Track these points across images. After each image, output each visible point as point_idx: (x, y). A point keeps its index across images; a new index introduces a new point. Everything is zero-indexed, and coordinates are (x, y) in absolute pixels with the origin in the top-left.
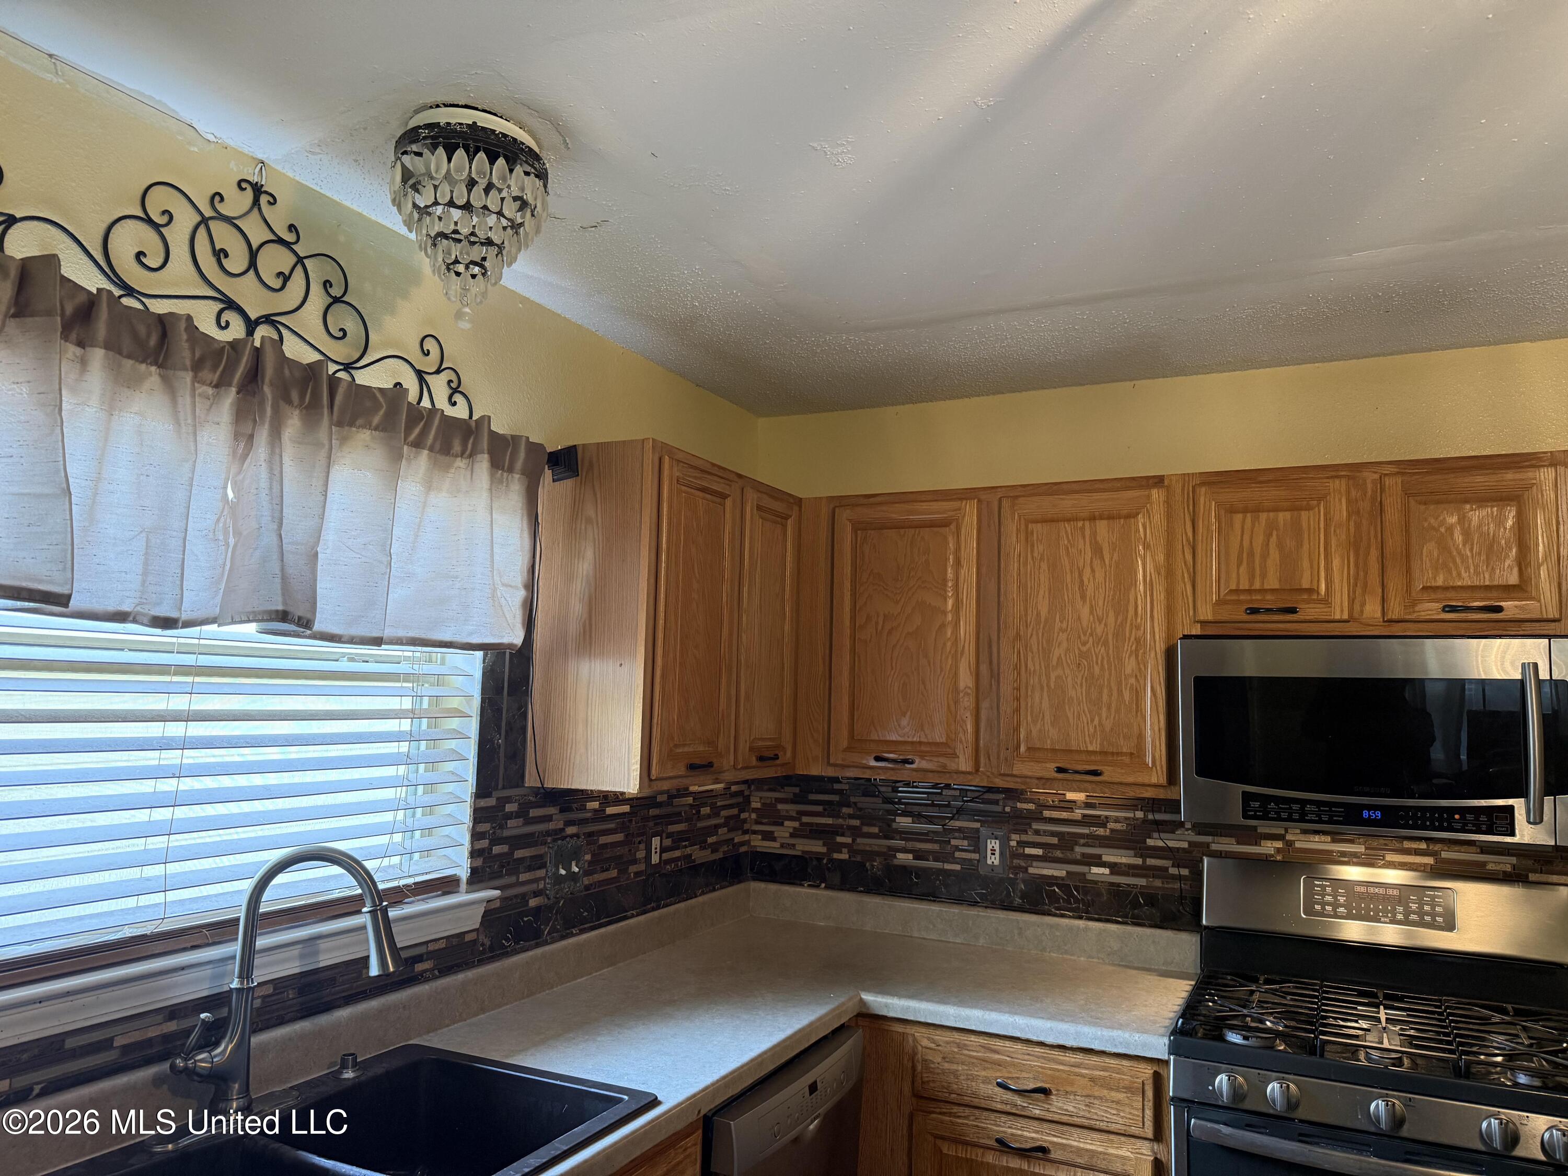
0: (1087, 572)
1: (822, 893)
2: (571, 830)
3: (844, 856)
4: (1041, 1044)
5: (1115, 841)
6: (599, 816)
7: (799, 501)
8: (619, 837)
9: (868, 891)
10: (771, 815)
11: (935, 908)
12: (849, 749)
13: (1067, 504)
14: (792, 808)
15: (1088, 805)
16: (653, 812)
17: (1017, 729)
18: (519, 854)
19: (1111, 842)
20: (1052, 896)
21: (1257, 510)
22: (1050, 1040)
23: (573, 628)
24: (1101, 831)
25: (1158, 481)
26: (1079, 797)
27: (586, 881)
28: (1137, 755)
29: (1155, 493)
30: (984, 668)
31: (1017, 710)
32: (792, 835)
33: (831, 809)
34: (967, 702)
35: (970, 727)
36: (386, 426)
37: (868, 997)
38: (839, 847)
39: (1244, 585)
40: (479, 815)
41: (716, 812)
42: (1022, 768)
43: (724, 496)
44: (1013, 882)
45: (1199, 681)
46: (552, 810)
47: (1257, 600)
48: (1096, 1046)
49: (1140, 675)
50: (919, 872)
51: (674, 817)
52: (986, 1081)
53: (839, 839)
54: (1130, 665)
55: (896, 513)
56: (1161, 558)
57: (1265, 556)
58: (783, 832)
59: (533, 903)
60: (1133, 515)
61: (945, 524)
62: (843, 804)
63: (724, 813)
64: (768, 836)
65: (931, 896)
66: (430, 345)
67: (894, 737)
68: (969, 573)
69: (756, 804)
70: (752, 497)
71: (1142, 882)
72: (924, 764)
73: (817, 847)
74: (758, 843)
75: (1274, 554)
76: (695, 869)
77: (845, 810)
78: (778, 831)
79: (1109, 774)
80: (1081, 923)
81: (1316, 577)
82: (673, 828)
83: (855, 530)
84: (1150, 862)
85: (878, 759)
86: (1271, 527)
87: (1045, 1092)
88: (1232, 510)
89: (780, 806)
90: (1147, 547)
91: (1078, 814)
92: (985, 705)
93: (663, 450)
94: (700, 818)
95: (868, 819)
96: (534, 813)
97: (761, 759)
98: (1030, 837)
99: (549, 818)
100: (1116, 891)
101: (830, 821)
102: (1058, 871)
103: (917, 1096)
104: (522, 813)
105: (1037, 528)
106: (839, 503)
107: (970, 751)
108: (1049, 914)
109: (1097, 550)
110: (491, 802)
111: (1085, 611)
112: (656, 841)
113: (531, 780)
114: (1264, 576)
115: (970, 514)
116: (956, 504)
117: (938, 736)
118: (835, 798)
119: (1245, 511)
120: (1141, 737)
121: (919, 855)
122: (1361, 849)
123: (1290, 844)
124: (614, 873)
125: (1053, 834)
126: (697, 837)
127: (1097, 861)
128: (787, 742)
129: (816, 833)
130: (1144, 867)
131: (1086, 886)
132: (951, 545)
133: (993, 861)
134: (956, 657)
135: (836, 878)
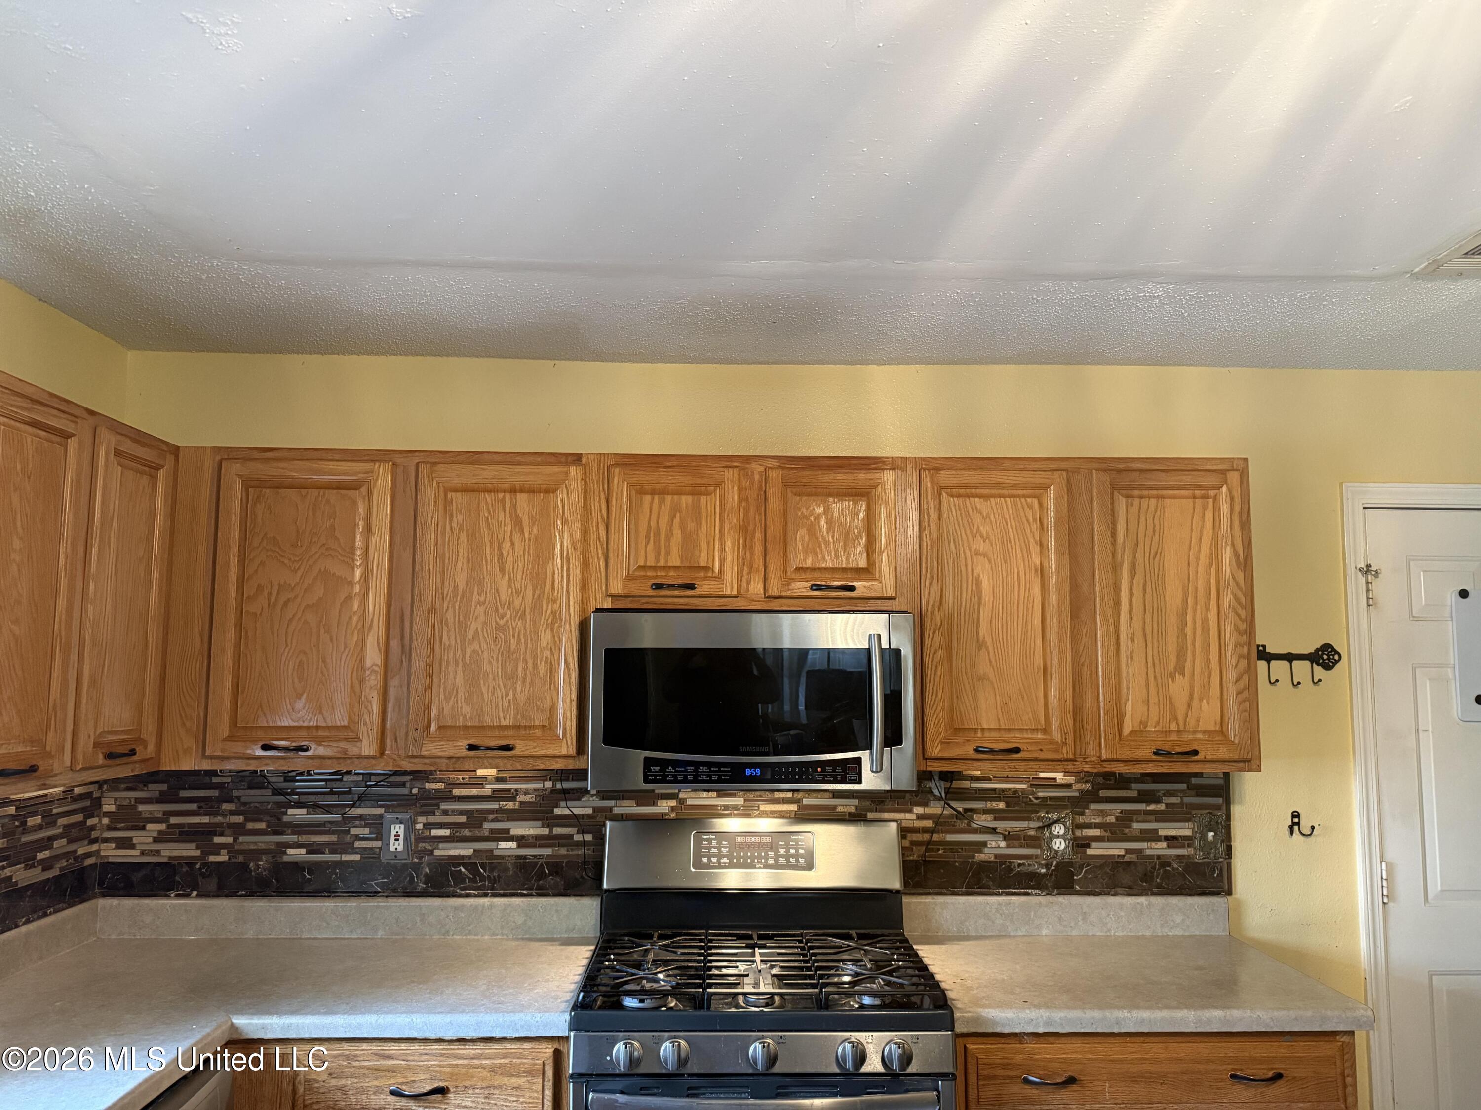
0: (507, 545)
1: (194, 903)
3: (223, 857)
4: (440, 1041)
5: (523, 814)
7: (176, 451)
9: (251, 895)
10: (128, 818)
11: (328, 904)
12: (231, 738)
13: (487, 474)
14: (157, 809)
15: (499, 780)
17: (428, 708)
19: (519, 815)
20: (458, 877)
21: (663, 492)
22: (449, 1036)
24: (510, 805)
25: (577, 459)
26: (491, 772)
28: (549, 728)
29: (573, 469)
30: (394, 644)
31: (430, 688)
32: (156, 840)
33: (208, 806)
34: (374, 681)
35: (376, 708)
38: (217, 849)
39: (651, 562)
41: (50, 820)
42: (430, 749)
43: (66, 436)
44: (417, 867)
47: (662, 577)
48: (497, 1034)
49: (555, 647)
50: (313, 867)
52: (378, 1091)
53: (217, 840)
54: (546, 638)
55: (296, 471)
56: (577, 533)
57: (669, 535)
58: (143, 838)
60: (552, 491)
61: (354, 486)
62: (222, 799)
63: (62, 821)
64: (126, 844)
65: (326, 891)
67: (286, 722)
68: (381, 542)
69: (109, 807)
70: (107, 438)
71: (548, 851)
72: (321, 751)
73: (189, 850)
74: (111, 853)
75: (677, 535)
76: (16, 893)
77: (225, 806)
78: (138, 837)
79: (522, 748)
80: (486, 901)
81: (711, 556)
83: (246, 487)
84: (557, 831)
85: (265, 748)
86: (675, 509)
87: (442, 1091)
88: (641, 492)
89: (141, 808)
90: (565, 522)
91: (488, 790)
92: (394, 683)
94: (25, 831)
95: (253, 814)
97: (110, 756)
98: (438, 818)
100: (522, 864)
101: (206, 820)
102: (464, 850)
105: (457, 497)
106: (227, 455)
107: (374, 733)
108: (454, 895)
109: (517, 523)
111: (504, 584)
114: (668, 553)
115: (383, 479)
116: (368, 466)
117: (339, 718)
118: (215, 793)
119: (653, 493)
120: (553, 709)
121: (312, 849)
122: (739, 801)
123: (682, 801)
125: (461, 812)
126: (21, 854)
127: (505, 836)
128: (149, 732)
129: (186, 834)
130: (550, 837)
131: (493, 862)
132: (362, 509)
133: (397, 847)
134: (363, 632)
135: (212, 884)
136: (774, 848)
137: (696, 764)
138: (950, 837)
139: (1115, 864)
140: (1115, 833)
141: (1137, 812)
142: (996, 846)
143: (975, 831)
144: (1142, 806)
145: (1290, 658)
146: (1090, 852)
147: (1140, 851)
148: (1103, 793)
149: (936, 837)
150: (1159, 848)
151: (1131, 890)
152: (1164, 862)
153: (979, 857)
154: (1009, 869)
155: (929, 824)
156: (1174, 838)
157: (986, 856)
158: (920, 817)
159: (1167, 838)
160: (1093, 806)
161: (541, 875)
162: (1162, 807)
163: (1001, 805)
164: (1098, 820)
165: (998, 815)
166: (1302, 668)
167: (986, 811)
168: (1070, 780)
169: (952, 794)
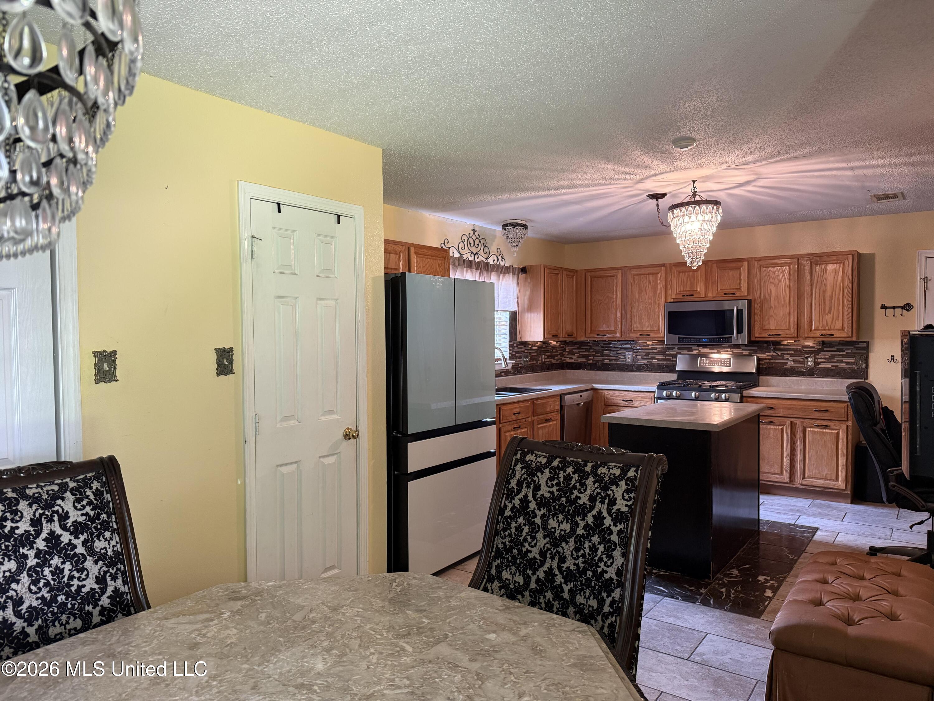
0: (647, 288)
1: (586, 371)
2: (526, 351)
3: (591, 362)
4: (631, 391)
5: (658, 353)
6: (531, 349)
7: (576, 271)
8: (535, 354)
9: (597, 370)
10: (571, 353)
11: (614, 373)
12: (591, 333)
13: (643, 271)
14: (577, 351)
15: (652, 345)
16: (543, 349)
17: (631, 326)
18: (517, 355)
19: (657, 353)
20: (644, 368)
21: (685, 272)
22: (633, 390)
23: (526, 306)
24: (655, 351)
25: (664, 265)
26: (650, 343)
27: (530, 363)
28: (658, 330)
29: (663, 268)
30: (623, 312)
31: (631, 322)
32: (577, 357)
33: (587, 350)
34: (619, 320)
35: (620, 326)
36: (497, 271)
37: (594, 385)
38: (590, 360)
39: (682, 290)
40: (510, 346)
41: (557, 351)
42: (632, 335)
43: (558, 274)
44: (634, 365)
45: (669, 312)
46: (522, 346)
47: (685, 293)
48: (642, 390)
49: (659, 312)
50: (611, 364)
51: (547, 351)
52: (620, 400)
53: (590, 358)
54: (657, 309)
55: (602, 273)
56: (664, 283)
57: (686, 283)
58: (575, 357)
59: (520, 365)
60: (658, 274)
61: (613, 276)
62: (590, 349)
63: (559, 352)
64: (571, 358)
65: (613, 370)
66: (499, 250)
67: (602, 330)
68: (619, 288)
69: (567, 350)
70: (564, 272)
71: (665, 362)
72: (609, 336)
73: (584, 360)
74: (569, 360)
75: (689, 283)
76: (552, 365)
78: (573, 357)
79: (652, 335)
80: (650, 373)
81: (697, 287)
82: (547, 354)
83: (591, 278)
84: (667, 357)
85: (598, 335)
86: (688, 275)
87: (632, 401)
88: (680, 272)
89: (574, 350)
90: (661, 281)
91: (650, 347)
92: (624, 320)
93: (545, 266)
94: (553, 352)
95: (597, 352)
96: (519, 346)
97: (568, 335)
98: (638, 354)
99: (522, 348)
100: (659, 365)
101: (587, 353)
102: (645, 362)
103: (605, 405)
104: (517, 346)
105: (636, 277)
106: (587, 271)
107: (620, 332)
108: (643, 372)
109: (650, 282)
110: (512, 343)
111: (647, 297)
112: (543, 356)
113: (519, 339)
114: (686, 287)
115: (620, 273)
116: (615, 271)
117: (613, 329)
118: (589, 347)
119: (683, 272)
120: (659, 326)
121: (610, 360)
122: (716, 351)
123: (700, 351)
124: (535, 362)
125: (644, 352)
126: (553, 357)
127: (654, 358)
128: (575, 332)
129: (583, 356)
130: (665, 359)
131: (652, 364)
132: (615, 281)
133: (629, 360)
134: (616, 309)
135: (589, 368)
136: (721, 361)
137: (691, 338)
138: (777, 361)
139: (828, 369)
140: (828, 360)
141: (836, 355)
142: (790, 364)
143: (784, 360)
144: (838, 353)
145: (894, 308)
146: (820, 366)
147: (837, 366)
148: (825, 349)
149: (772, 361)
150: (843, 365)
151: (833, 377)
152: (844, 369)
153: (785, 367)
154: (794, 370)
155: (770, 357)
156: (849, 362)
157: (788, 366)
158: (767, 356)
159: (846, 362)
160: (822, 353)
161: (663, 368)
162: (845, 353)
163: (793, 352)
164: (823, 357)
165: (791, 355)
166: (898, 311)
167: (788, 354)
168: (815, 345)
169: (775, 350)
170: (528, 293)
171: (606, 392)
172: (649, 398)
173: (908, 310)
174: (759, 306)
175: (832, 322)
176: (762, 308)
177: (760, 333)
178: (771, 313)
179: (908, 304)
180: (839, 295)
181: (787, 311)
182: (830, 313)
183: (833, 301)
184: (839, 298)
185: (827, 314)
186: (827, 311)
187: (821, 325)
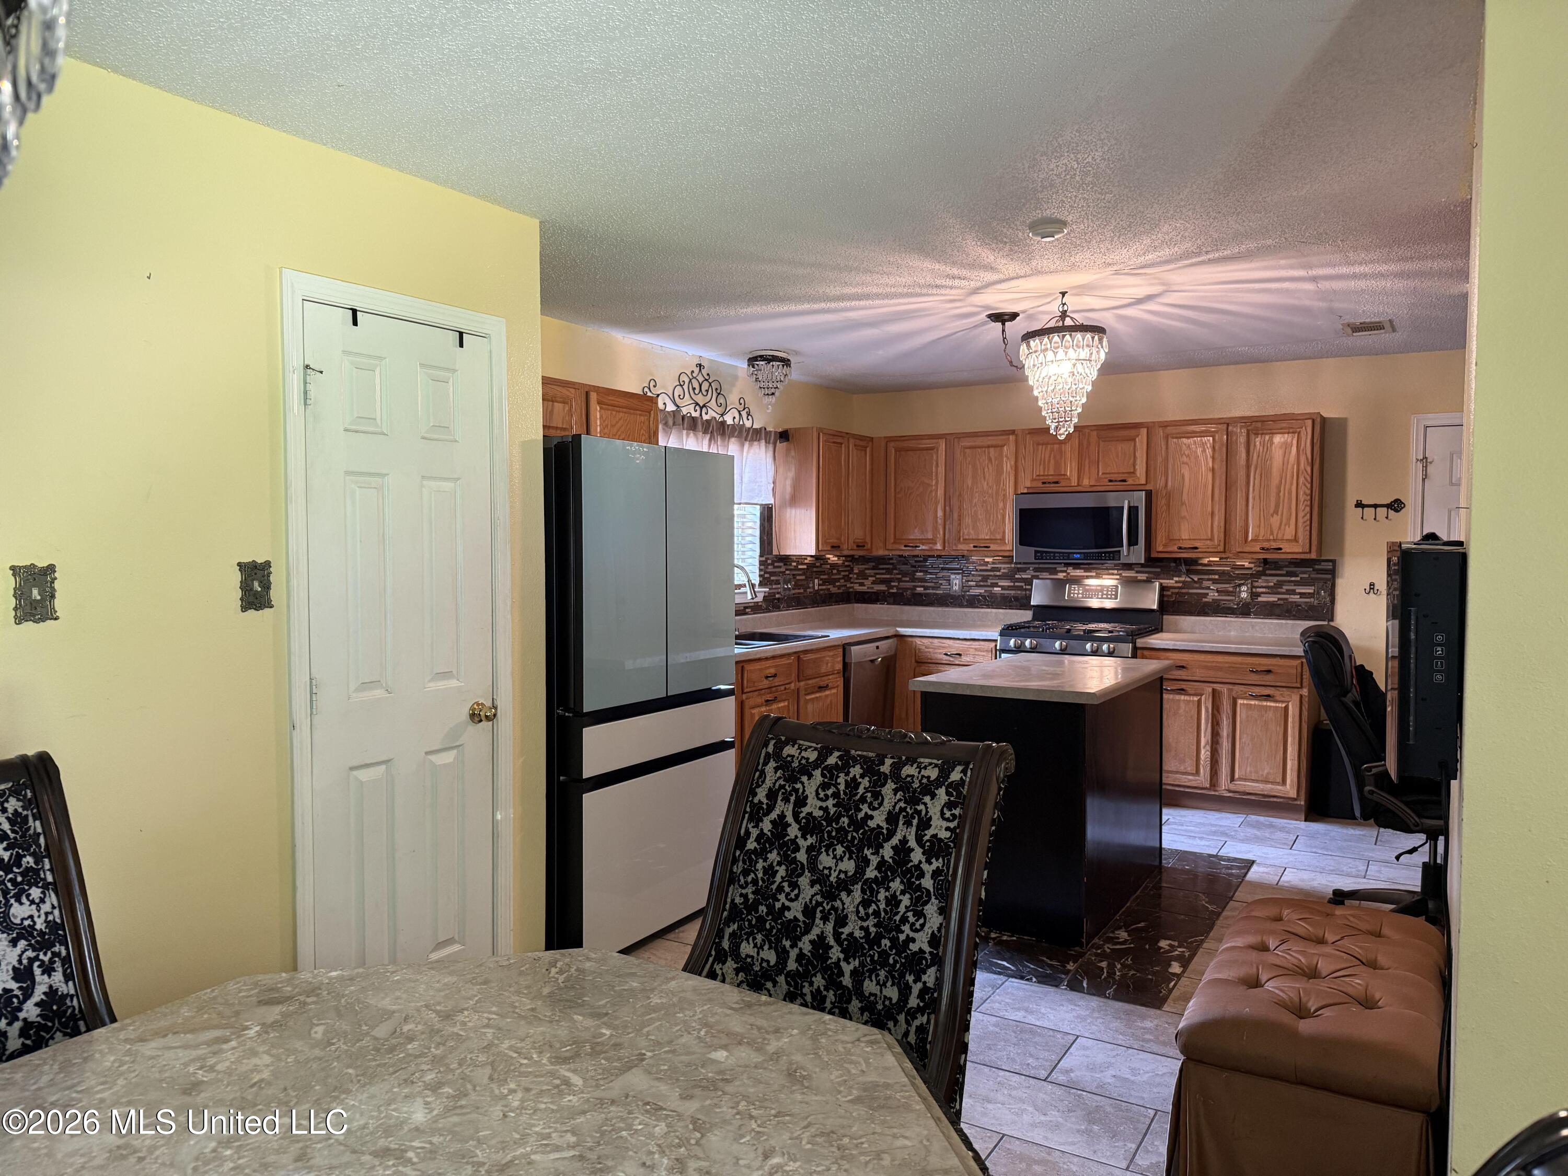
0: (986, 469)
1: (885, 606)
2: (787, 572)
3: (894, 590)
4: (958, 639)
5: (1003, 577)
6: (796, 568)
7: (872, 439)
8: (803, 577)
9: (905, 604)
10: (863, 575)
11: (931, 609)
12: (894, 543)
13: (979, 441)
14: (872, 572)
15: (993, 563)
16: (815, 569)
17: (959, 532)
18: (772, 578)
19: (1000, 577)
20: (979, 601)
21: (1047, 444)
23: (788, 497)
24: (998, 573)
25: (1013, 432)
26: (989, 560)
27: (793, 592)
28: (1003, 539)
29: (1011, 437)
30: (947, 508)
31: (960, 524)
32: (872, 583)
33: (889, 571)
34: (940, 521)
35: (941, 532)
36: (739, 436)
37: (898, 629)
38: (892, 587)
39: (1042, 473)
40: (761, 563)
41: (839, 572)
42: (961, 547)
43: (841, 444)
44: (963, 596)
45: (1021, 510)
46: (781, 564)
47: (1046, 479)
48: (976, 637)
49: (1004, 509)
50: (927, 595)
51: (823, 573)
52: (940, 653)
53: (893, 584)
54: (1001, 505)
55: (912, 444)
56: (1013, 463)
57: (1049, 461)
58: (868, 583)
59: (777, 596)
60: (1003, 446)
61: (932, 449)
62: (893, 569)
63: (843, 573)
64: (862, 584)
65: (930, 604)
66: (742, 401)
67: (912, 537)
68: (942, 469)
69: (856, 571)
70: (852, 441)
71: (1012, 592)
72: (924, 547)
73: (883, 587)
74: (858, 588)
75: (1052, 462)
76: (831, 595)
77: (895, 571)
78: (866, 582)
79: (993, 547)
80: (989, 610)
81: (1066, 470)
82: (822, 577)
83: (896, 451)
84: (1017, 584)
85: (905, 546)
86: (1052, 450)
87: (960, 655)
88: (1038, 444)
89: (867, 571)
90: (1008, 458)
91: (989, 567)
92: (948, 523)
93: (820, 430)
94: (833, 574)
95: (905, 575)
96: (776, 564)
97: (858, 546)
98: (970, 578)
99: (780, 567)
100: (1004, 597)
101: (888, 576)
102: (982, 591)
103: (917, 662)
104: (772, 564)
105: (967, 451)
106: (889, 440)
107: (941, 541)
108: (977, 607)
109: (990, 459)
110: (763, 559)
111: (985, 484)
112: (816, 581)
113: (775, 552)
114: (1049, 470)
115: (942, 444)
116: (934, 441)
117: (930, 536)
118: (891, 566)
119: (1043, 444)
120: (1004, 532)
121: (926, 588)
123: (1068, 573)
124: (802, 591)
125: (980, 575)
126: (832, 582)
127: (996, 585)
128: (868, 539)
129: (882, 582)
130: (1014, 586)
131: (992, 595)
132: (935, 457)
133: (956, 588)
134: (936, 504)
135: (891, 600)
136: (1102, 591)
137: (1055, 553)
138: (1191, 591)
139: (1272, 605)
140: (1273, 590)
141: (1285, 581)
142: (1213, 595)
143: (1203, 588)
144: (1288, 578)
145: (1375, 506)
146: (1260, 599)
147: (1286, 599)
148: (1268, 572)
149: (1184, 591)
150: (1295, 598)
151: (1279, 616)
152: (1298, 605)
153: (1205, 600)
154: (1218, 606)
155: (1180, 585)
156: (1304, 594)
157: (1208, 599)
158: (1176, 582)
159: (1300, 594)
160: (1263, 578)
161: (1011, 601)
162: (1298, 579)
163: (1217, 577)
164: (1264, 584)
165: (1215, 582)
166: (1382, 511)
167: (1209, 580)
168: (1252, 565)
169: (1189, 572)
170: (791, 474)
171: (918, 641)
172: (987, 651)
173: (1397, 511)
174: (1163, 502)
175: (1280, 528)
176: (1168, 505)
177: (1165, 545)
178: (1184, 513)
179: (1397, 501)
180: (1291, 484)
181: (1210, 509)
182: (1277, 514)
183: (1281, 494)
184: (1290, 490)
185: (1272, 516)
186: (1272, 511)
187: (1262, 533)
